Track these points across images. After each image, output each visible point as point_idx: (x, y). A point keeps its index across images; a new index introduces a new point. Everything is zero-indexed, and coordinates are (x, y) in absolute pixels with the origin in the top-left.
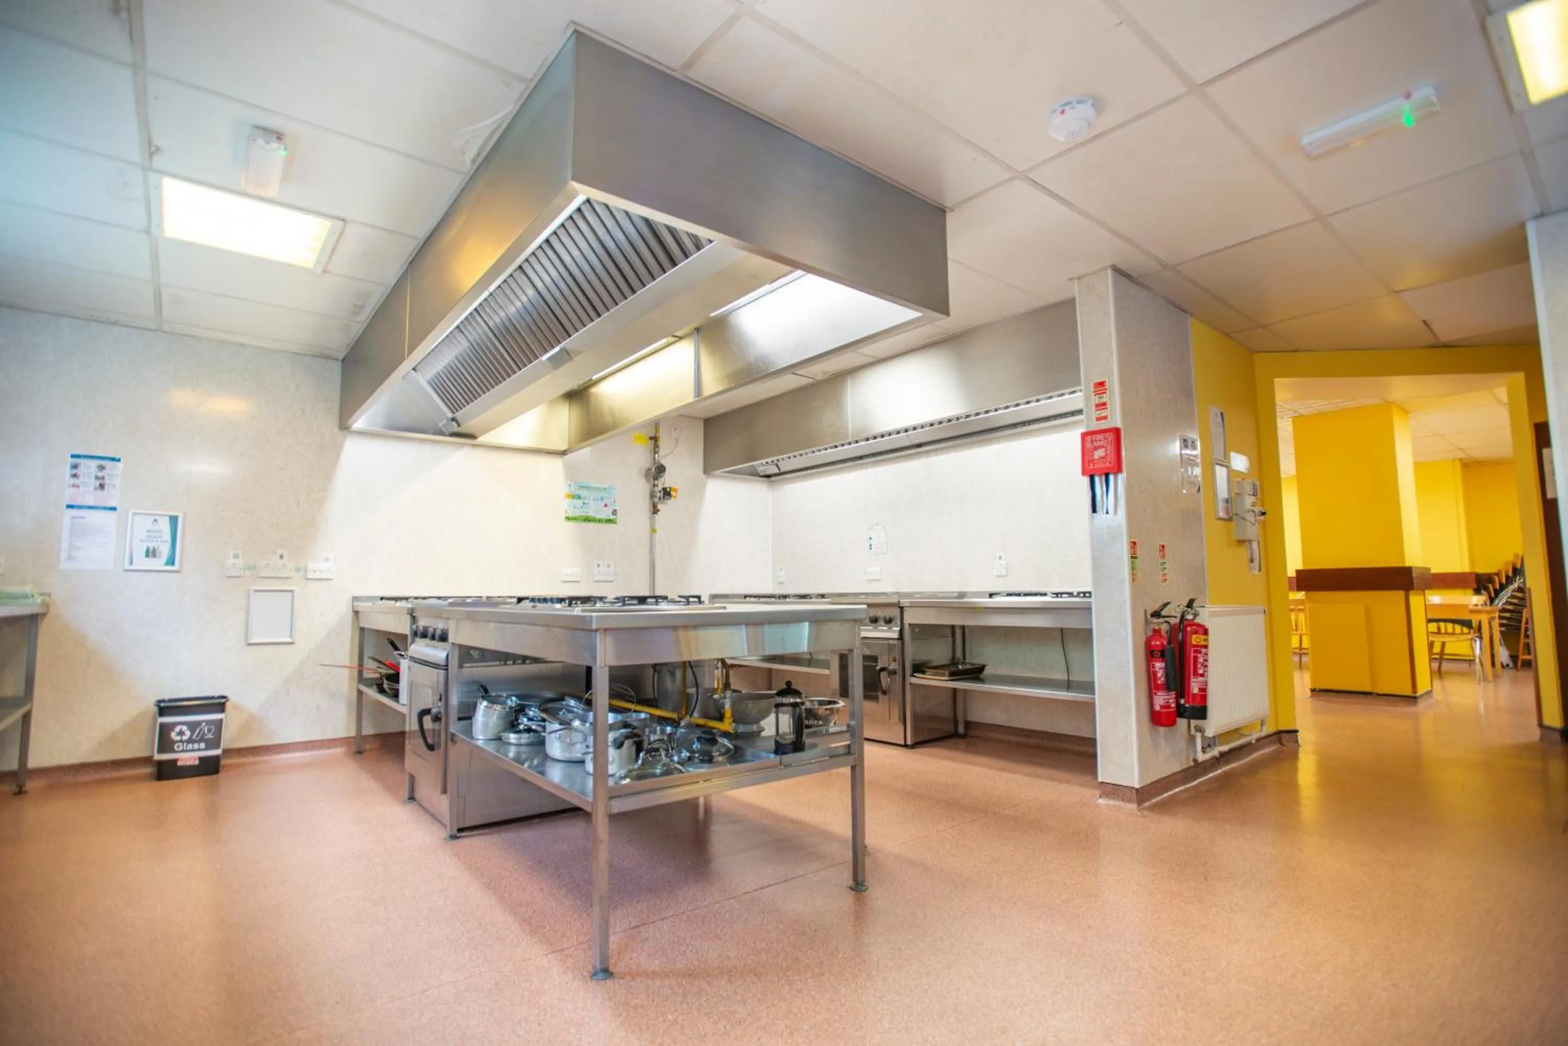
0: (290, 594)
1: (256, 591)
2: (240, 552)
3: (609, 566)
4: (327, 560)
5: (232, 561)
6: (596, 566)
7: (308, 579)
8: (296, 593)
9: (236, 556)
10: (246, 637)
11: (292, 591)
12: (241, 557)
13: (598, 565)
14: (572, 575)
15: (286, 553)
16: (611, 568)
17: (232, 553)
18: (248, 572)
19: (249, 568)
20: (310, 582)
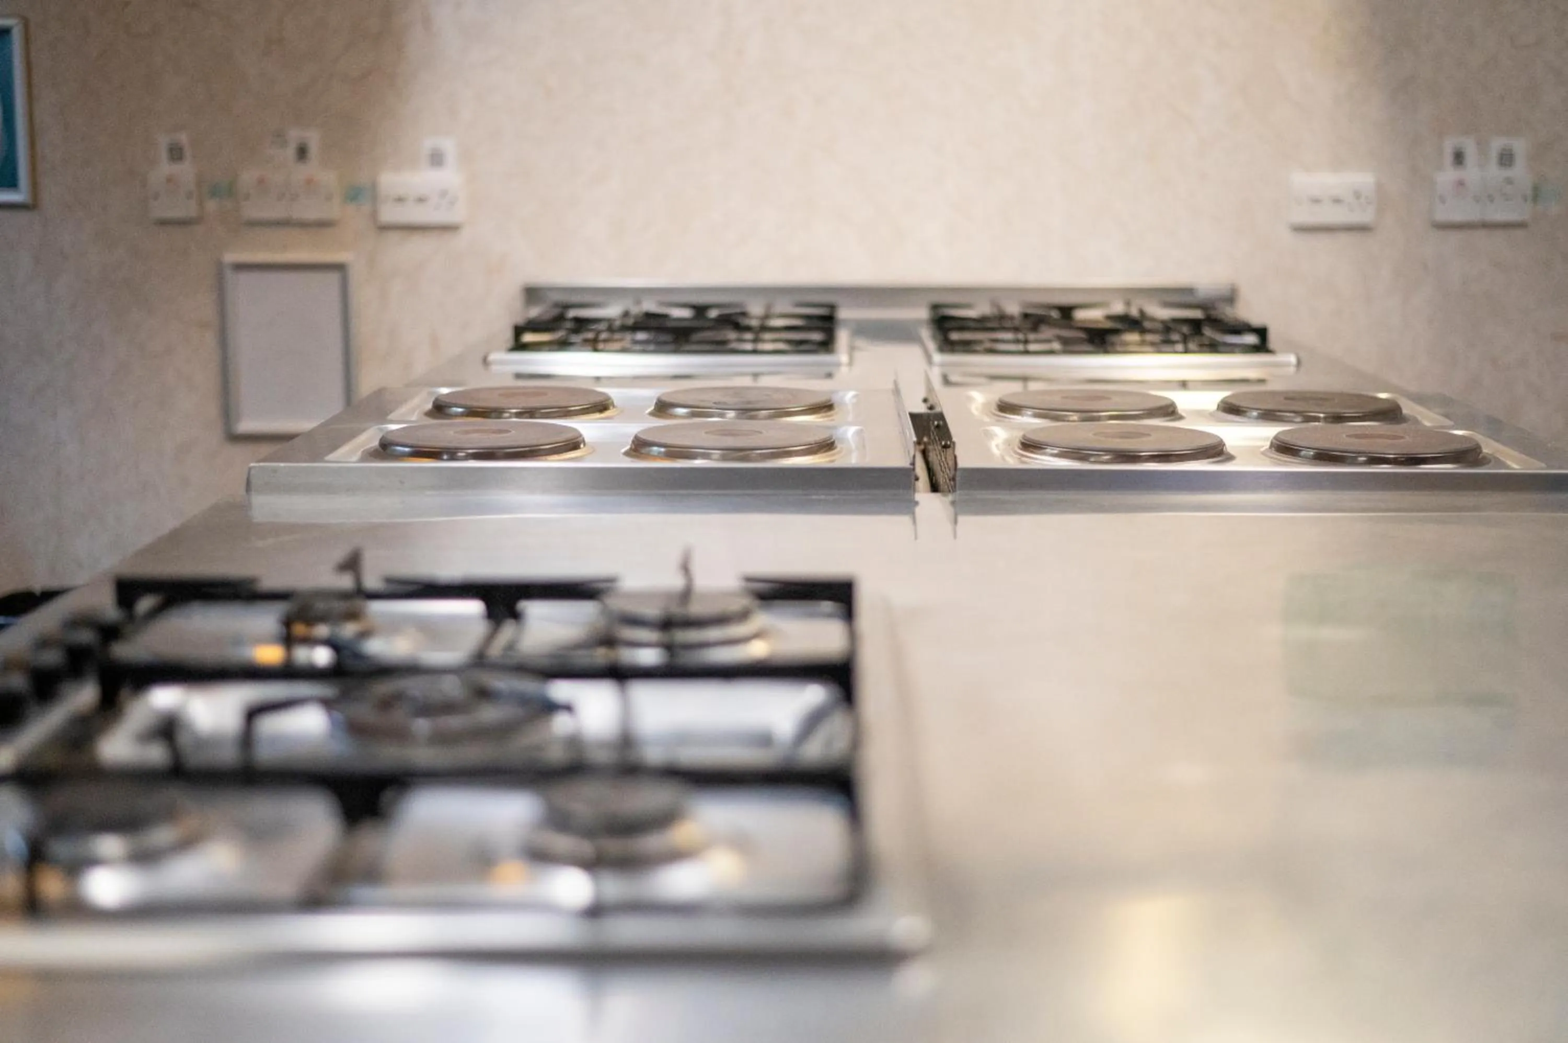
0: (333, 278)
1: (241, 267)
2: (183, 138)
3: (1506, 158)
4: (437, 159)
5: (166, 168)
6: (1448, 158)
7: (386, 228)
8: (357, 274)
9: (176, 153)
10: (228, 412)
11: (339, 268)
12: (188, 153)
13: (1459, 158)
14: (1337, 201)
15: (314, 139)
16: (1520, 171)
17: (163, 141)
18: (211, 205)
19: (214, 192)
20: (394, 236)
